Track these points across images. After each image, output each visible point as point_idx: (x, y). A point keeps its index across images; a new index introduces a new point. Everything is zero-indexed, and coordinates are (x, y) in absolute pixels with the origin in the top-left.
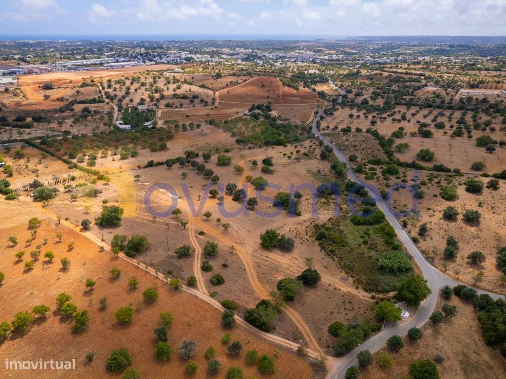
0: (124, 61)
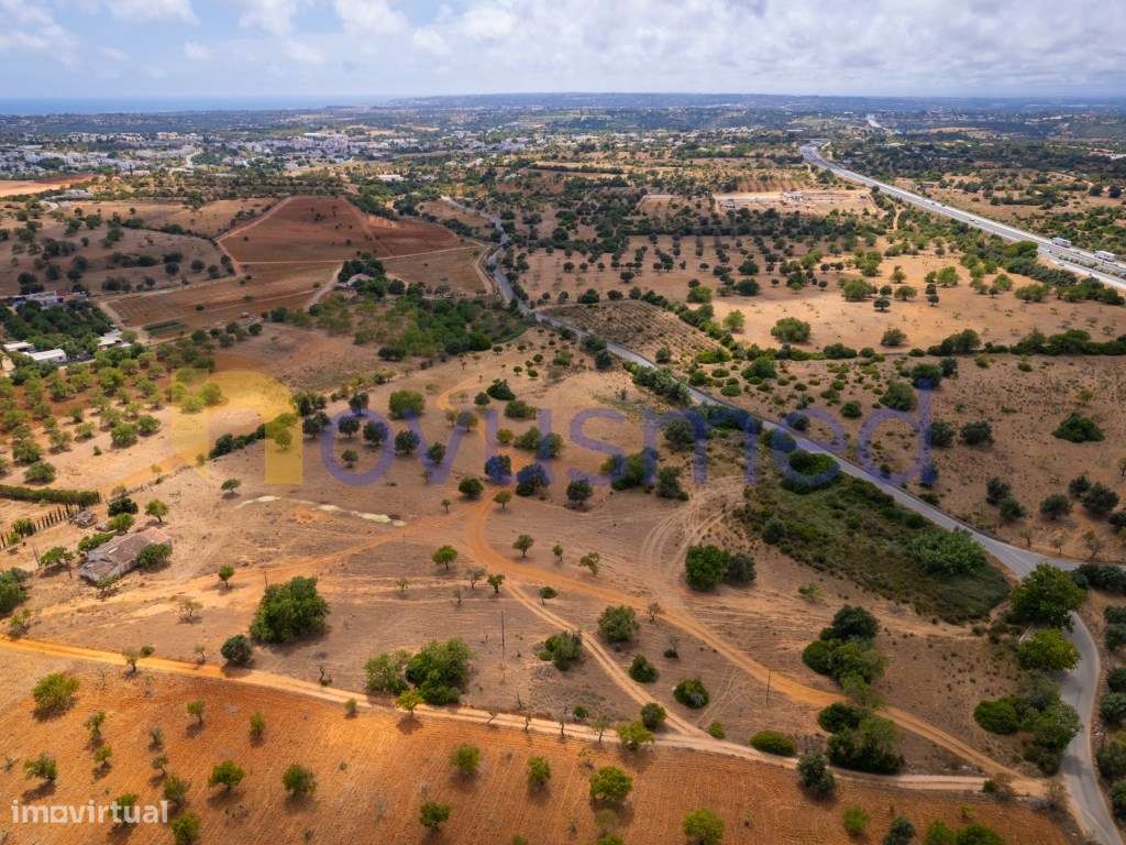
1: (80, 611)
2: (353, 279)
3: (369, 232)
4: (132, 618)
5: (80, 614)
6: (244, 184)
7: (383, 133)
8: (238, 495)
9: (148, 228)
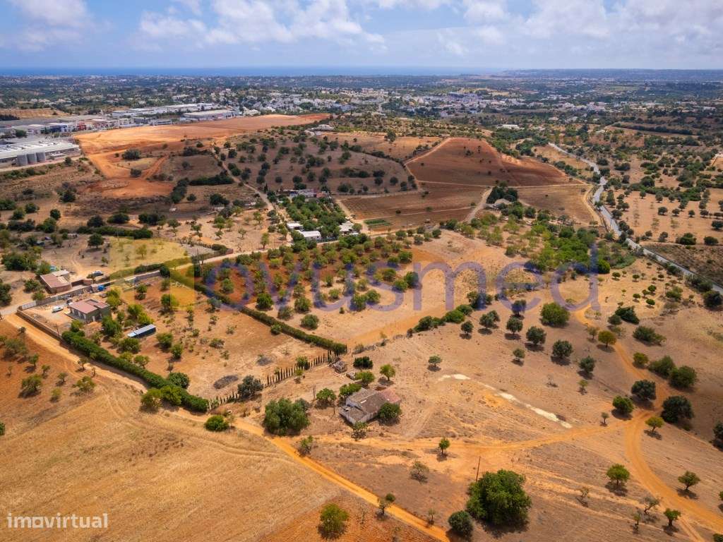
1: (342, 445)
2: (499, 202)
4: (377, 463)
5: (342, 448)
6: (419, 126)
7: (500, 94)
9: (364, 152)
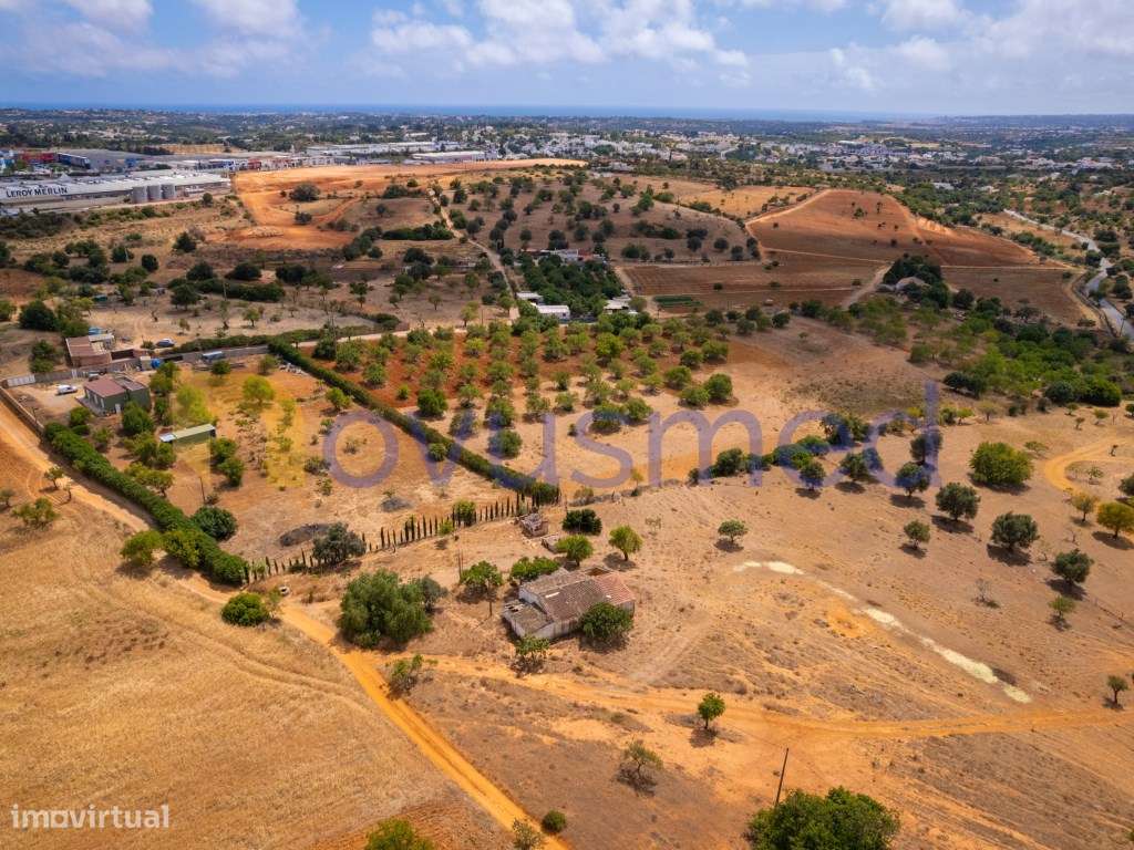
0: (457, 150)
2: (904, 282)
3: (917, 235)
8: (739, 549)
9: (677, 204)
